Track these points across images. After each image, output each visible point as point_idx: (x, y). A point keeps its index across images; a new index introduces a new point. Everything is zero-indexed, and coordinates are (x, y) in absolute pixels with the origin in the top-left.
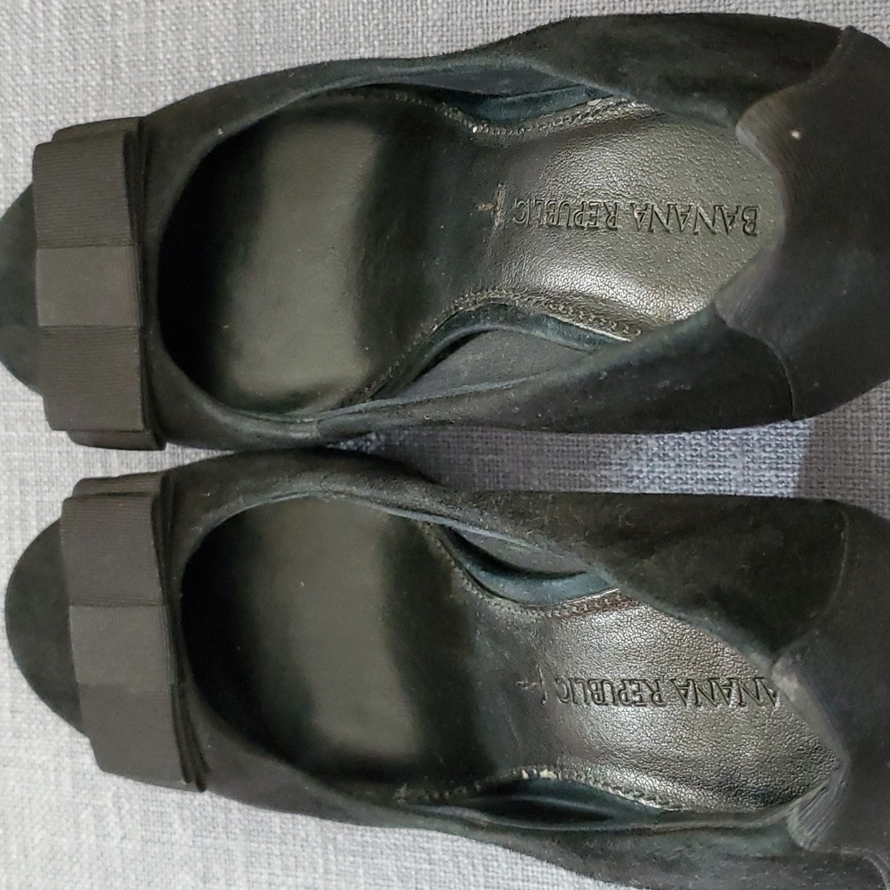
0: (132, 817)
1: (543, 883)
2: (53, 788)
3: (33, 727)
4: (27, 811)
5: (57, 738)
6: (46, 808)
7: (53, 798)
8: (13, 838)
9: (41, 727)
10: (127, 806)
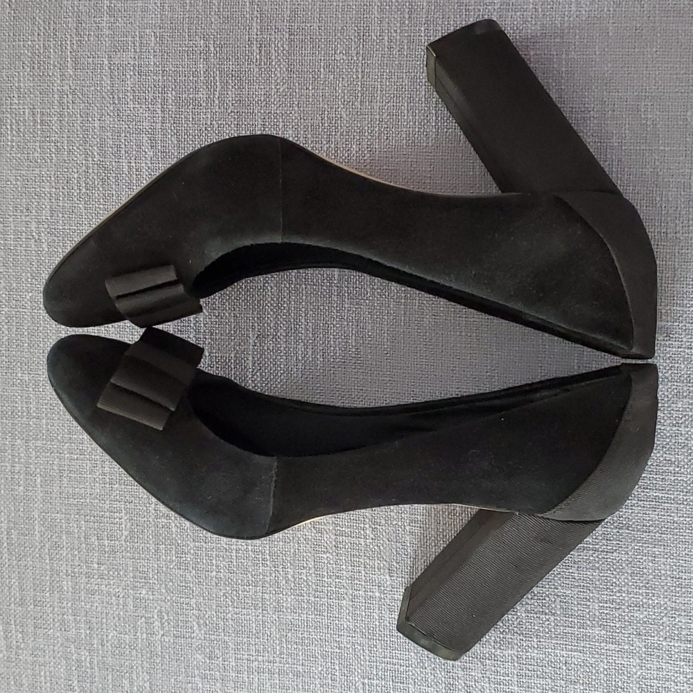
0: (169, 624)
1: (401, 660)
2: (121, 607)
3: (111, 573)
4: (104, 620)
5: (125, 579)
6: (117, 619)
7: (121, 613)
8: (95, 636)
9: (116, 573)
10: (166, 618)
